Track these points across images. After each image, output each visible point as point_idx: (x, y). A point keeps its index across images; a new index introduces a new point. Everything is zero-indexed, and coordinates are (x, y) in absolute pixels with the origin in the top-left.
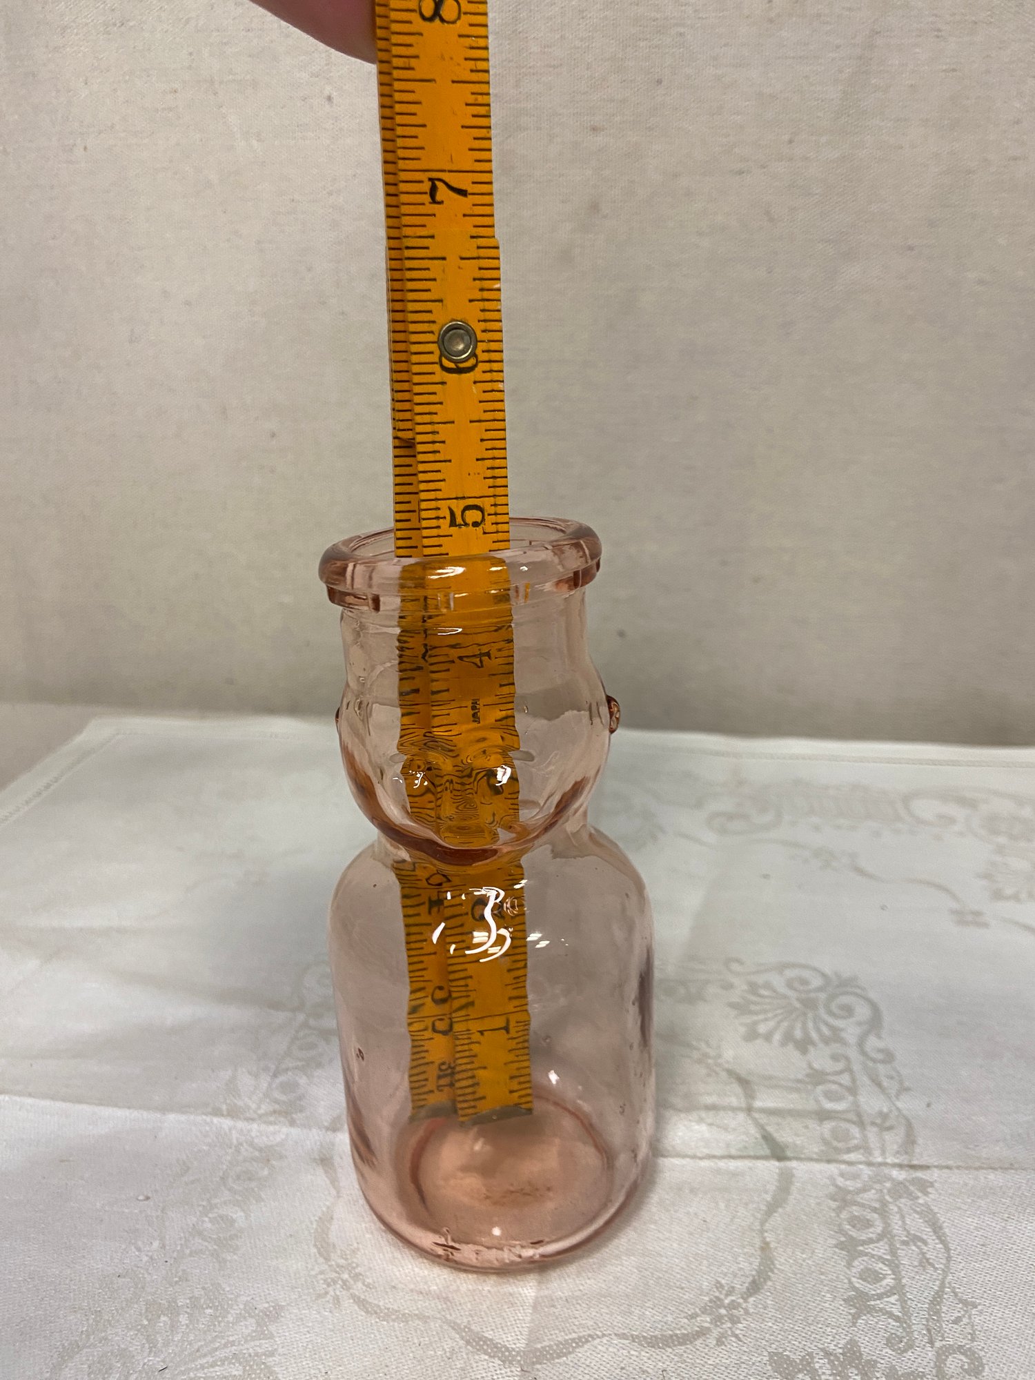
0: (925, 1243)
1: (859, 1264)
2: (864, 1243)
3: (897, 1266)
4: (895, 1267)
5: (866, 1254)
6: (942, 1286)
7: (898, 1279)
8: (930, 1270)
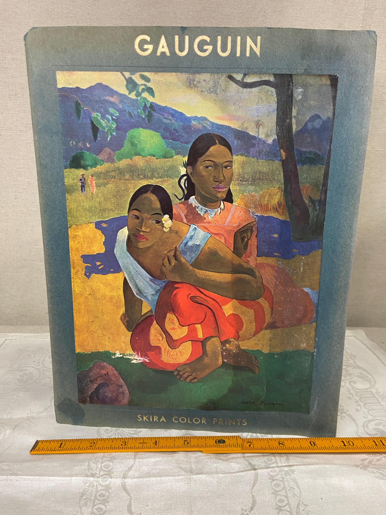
0: (294, 489)
1: (278, 498)
2: (279, 491)
3: (288, 497)
4: (287, 497)
5: (280, 495)
6: (299, 501)
7: (288, 501)
8: (296, 497)
